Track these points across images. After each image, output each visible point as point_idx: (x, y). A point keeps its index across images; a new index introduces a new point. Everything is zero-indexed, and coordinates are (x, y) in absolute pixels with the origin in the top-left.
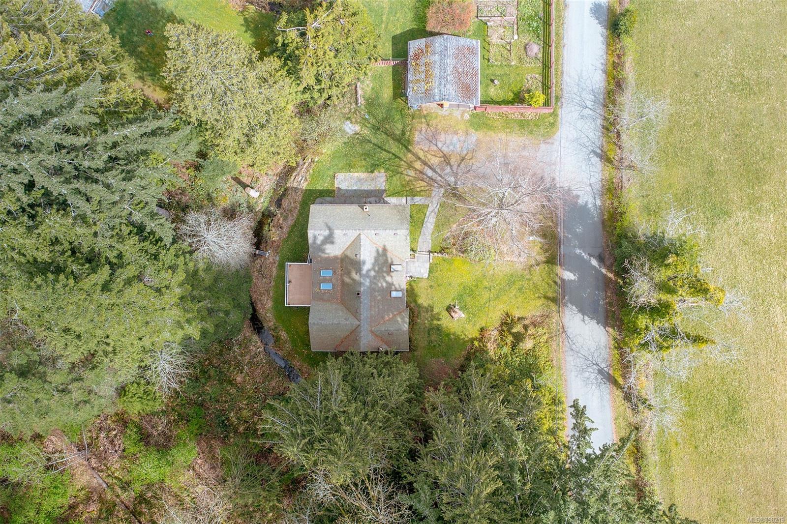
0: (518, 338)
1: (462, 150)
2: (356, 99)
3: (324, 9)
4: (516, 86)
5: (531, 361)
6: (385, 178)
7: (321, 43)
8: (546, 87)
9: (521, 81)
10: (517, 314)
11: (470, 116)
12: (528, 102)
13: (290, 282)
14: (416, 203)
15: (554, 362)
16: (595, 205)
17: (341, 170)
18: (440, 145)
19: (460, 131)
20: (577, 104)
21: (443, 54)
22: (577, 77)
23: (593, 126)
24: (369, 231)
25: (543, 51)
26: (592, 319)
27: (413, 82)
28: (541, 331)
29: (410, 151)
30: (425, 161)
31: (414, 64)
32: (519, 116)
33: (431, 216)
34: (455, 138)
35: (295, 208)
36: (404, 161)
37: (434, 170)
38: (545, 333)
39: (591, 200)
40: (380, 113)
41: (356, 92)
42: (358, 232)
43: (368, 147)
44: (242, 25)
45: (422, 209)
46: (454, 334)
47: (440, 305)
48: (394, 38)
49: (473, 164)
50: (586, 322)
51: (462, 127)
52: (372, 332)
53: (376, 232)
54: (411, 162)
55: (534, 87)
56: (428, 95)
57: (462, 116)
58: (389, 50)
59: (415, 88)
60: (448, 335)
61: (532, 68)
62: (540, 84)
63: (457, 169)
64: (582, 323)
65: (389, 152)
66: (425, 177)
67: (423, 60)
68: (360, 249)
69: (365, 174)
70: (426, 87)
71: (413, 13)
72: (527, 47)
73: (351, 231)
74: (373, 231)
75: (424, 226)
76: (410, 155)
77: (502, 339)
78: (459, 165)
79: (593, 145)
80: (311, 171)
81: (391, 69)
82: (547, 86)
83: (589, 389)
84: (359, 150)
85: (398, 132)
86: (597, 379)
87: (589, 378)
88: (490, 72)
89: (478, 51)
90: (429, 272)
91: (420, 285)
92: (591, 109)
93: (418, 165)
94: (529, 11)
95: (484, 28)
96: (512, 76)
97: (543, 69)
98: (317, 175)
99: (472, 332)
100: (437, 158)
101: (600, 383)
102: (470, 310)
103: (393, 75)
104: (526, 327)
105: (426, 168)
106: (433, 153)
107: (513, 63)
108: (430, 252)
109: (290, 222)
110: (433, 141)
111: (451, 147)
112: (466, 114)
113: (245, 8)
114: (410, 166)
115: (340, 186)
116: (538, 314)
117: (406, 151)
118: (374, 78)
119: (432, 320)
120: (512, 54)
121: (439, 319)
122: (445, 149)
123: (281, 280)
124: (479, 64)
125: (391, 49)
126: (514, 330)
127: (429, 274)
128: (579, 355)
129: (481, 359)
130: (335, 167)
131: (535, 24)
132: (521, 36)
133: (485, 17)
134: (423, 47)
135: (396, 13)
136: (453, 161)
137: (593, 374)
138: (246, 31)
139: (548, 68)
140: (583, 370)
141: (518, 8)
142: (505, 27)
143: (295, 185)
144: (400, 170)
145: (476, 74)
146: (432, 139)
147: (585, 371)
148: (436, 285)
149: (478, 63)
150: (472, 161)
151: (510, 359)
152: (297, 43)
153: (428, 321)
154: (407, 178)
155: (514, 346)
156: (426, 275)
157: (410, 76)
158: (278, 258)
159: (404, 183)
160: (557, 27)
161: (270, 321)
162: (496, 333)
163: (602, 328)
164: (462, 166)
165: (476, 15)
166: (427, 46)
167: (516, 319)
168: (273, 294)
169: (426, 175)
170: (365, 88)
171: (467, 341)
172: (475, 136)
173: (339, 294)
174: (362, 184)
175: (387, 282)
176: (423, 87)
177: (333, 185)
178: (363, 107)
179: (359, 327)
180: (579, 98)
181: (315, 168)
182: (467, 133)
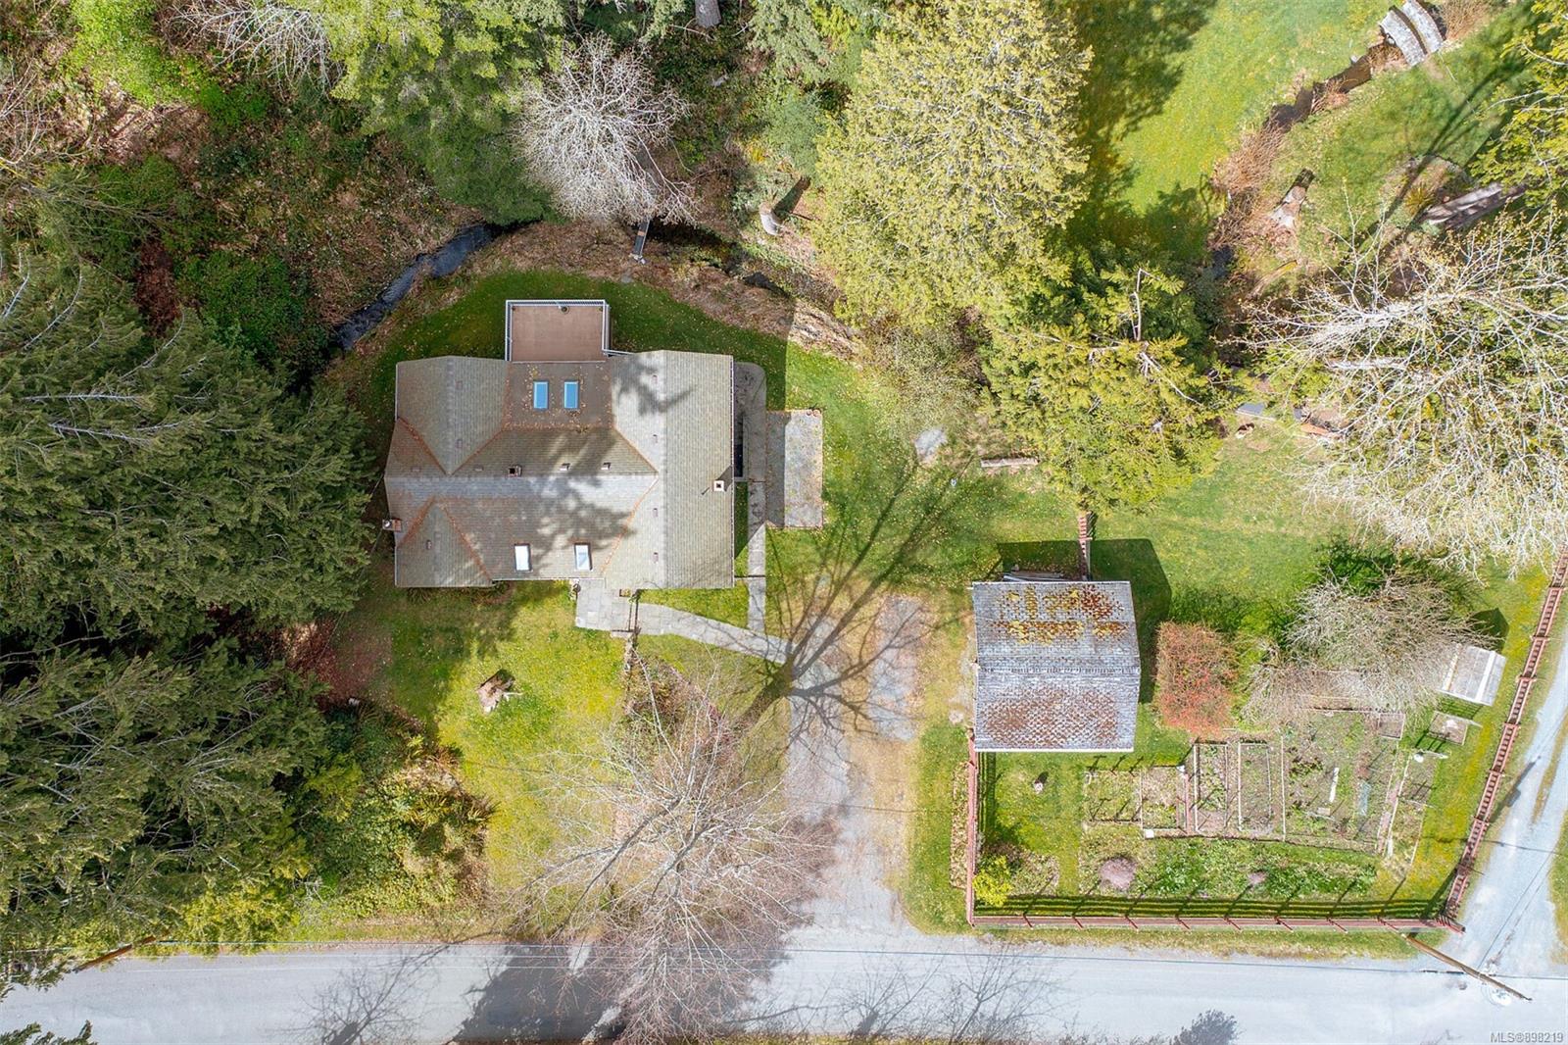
0: (428, 841)
1: (876, 706)
2: (999, 457)
3: (1192, 382)
4: (1030, 833)
5: (376, 869)
6: (811, 525)
7: (1103, 377)
8: (1028, 905)
9: (1043, 845)
10: (491, 834)
11: (958, 726)
12: (986, 865)
13: (565, 309)
14: (750, 600)
15: (374, 922)
16: (747, 1018)
17: (830, 423)
18: (889, 654)
19: (921, 702)
20: (989, 979)
21: (1093, 665)
22: (1052, 978)
23: (936, 1014)
24: (662, 494)
25: (1116, 899)
26: (477, 1010)
27: (1030, 596)
28: (446, 891)
29: (875, 584)
30: (850, 621)
31: (1074, 595)
32: (957, 841)
33: (719, 633)
34: (906, 691)
35: (742, 319)
36: (850, 573)
37: (829, 641)
38: (440, 900)
39: (757, 1009)
40: (967, 515)
41: (1016, 456)
42: (660, 468)
43: (887, 487)
44: (1178, 186)
45: (737, 611)
46: (448, 689)
47: (512, 655)
48: (1147, 544)
49: (843, 732)
50: (469, 997)
51: (930, 705)
52: (431, 504)
53: (661, 511)
54: (850, 588)
55: (1029, 877)
56: (999, 629)
57: (958, 707)
58: (1117, 532)
59: (1015, 599)
60: (445, 675)
61: (1074, 871)
62: (1036, 890)
63: (833, 696)
64: (467, 986)
65: (873, 536)
66: (814, 620)
67: (1082, 617)
68: (621, 474)
69: (820, 479)
70: (1016, 624)
71: (1206, 589)
72: (1125, 861)
73: (662, 452)
74: (661, 503)
75: (698, 619)
76: (866, 584)
77: (432, 798)
78: (840, 699)
79: (890, 1016)
80: (828, 354)
81: (1070, 537)
82: (1030, 908)
83: (311, 1002)
84: (879, 467)
85: (919, 557)
86: (334, 1020)
87: (336, 1002)
88: (1065, 773)
89: (1107, 747)
90: (589, 631)
91: (560, 610)
92: (975, 1011)
93: (842, 603)
94: (1213, 866)
95: (1173, 758)
96: (1056, 824)
97: (1073, 899)
98: (818, 368)
99: (451, 729)
100: (858, 647)
101: (325, 1029)
102: (501, 726)
103: (1055, 544)
104: (455, 856)
105: (836, 623)
106: (868, 639)
107: (1086, 827)
108: (636, 631)
109: (711, 308)
110: (898, 639)
111: (883, 682)
112: (961, 716)
113: (1218, 191)
114: (840, 585)
115: (792, 422)
116: (490, 883)
117: (874, 575)
118: (1049, 498)
119: (480, 639)
120: (1107, 824)
121: (481, 653)
122: (879, 667)
123: (577, 290)
124: (1076, 750)
125: (1120, 537)
126: (448, 830)
127: (583, 629)
128: (392, 980)
129: (383, 753)
130: (837, 410)
131: (1180, 880)
132: (1152, 846)
133: (1199, 759)
134: (1115, 616)
135: (1206, 547)
136: (850, 685)
137: (345, 1011)
138: (1162, 196)
139: (1075, 911)
140: (355, 988)
141: (1220, 839)
142: (1173, 807)
143: (798, 317)
144: (830, 561)
145: (1049, 743)
146: (906, 639)
147: (353, 994)
148: (558, 646)
149: (1080, 746)
150: (852, 729)
151: (381, 819)
152: (1108, 318)
153: (478, 630)
154: (810, 578)
155: (411, 827)
156: (581, 623)
157: (1044, 586)
158: (626, 280)
159: (800, 570)
160: (1174, 934)
161: (485, 265)
162: (447, 784)
163: (456, 1033)
164: (839, 707)
165: (1204, 738)
166: (1115, 625)
167: (478, 831)
168: (544, 272)
169: (817, 624)
170: (1026, 478)
171: (430, 719)
172: (909, 737)
173: (523, 424)
174: (798, 472)
175: (553, 536)
176: (1017, 618)
177: (796, 405)
178: (980, 474)
179: (441, 473)
180: (1001, 983)
181: (836, 364)
182: (916, 718)
